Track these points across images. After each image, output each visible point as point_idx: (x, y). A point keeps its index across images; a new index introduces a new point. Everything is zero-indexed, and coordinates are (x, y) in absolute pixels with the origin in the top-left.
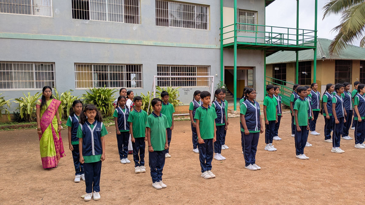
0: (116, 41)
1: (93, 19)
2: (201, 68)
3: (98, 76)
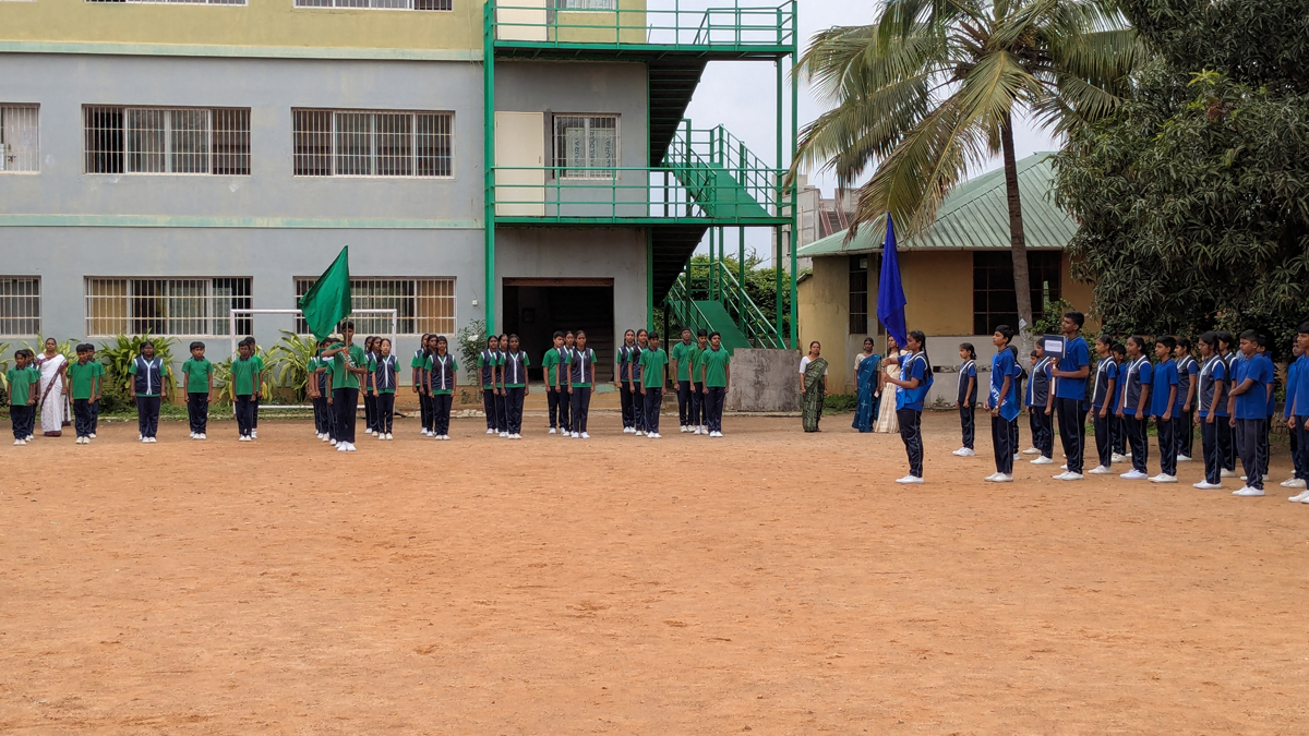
0: (184, 220)
1: (133, 170)
2: (428, 284)
3: (140, 308)
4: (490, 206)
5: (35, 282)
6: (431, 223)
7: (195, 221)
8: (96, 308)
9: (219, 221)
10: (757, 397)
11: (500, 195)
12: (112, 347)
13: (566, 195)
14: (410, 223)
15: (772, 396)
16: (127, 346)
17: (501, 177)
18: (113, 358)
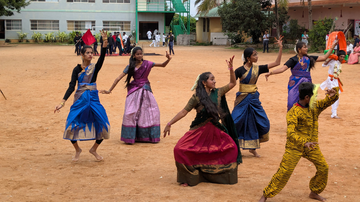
1: (75, 2)
2: (126, 22)
3: (76, 26)
4: (137, 9)
5: (58, 21)
6: (126, 12)
7: (86, 11)
8: (68, 26)
9: (89, 11)
10: (183, 43)
11: (138, 7)
12: (72, 33)
13: (150, 7)
14: (123, 12)
15: (185, 43)
16: (74, 33)
17: (139, 4)
18: (72, 35)
